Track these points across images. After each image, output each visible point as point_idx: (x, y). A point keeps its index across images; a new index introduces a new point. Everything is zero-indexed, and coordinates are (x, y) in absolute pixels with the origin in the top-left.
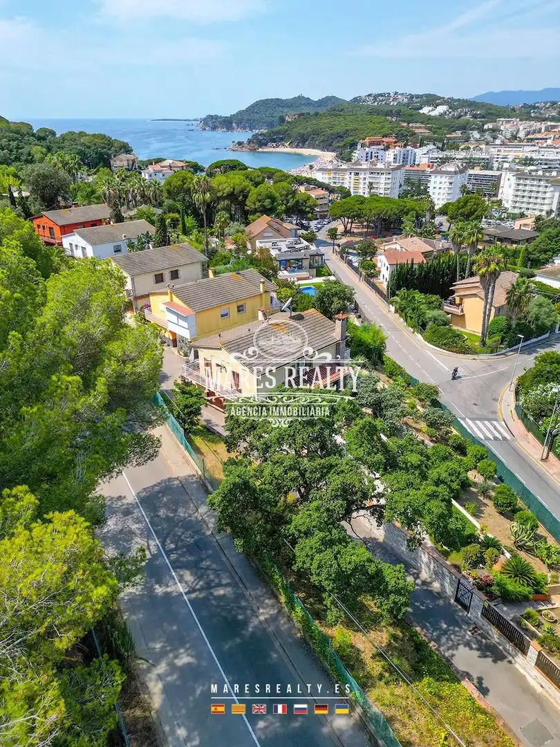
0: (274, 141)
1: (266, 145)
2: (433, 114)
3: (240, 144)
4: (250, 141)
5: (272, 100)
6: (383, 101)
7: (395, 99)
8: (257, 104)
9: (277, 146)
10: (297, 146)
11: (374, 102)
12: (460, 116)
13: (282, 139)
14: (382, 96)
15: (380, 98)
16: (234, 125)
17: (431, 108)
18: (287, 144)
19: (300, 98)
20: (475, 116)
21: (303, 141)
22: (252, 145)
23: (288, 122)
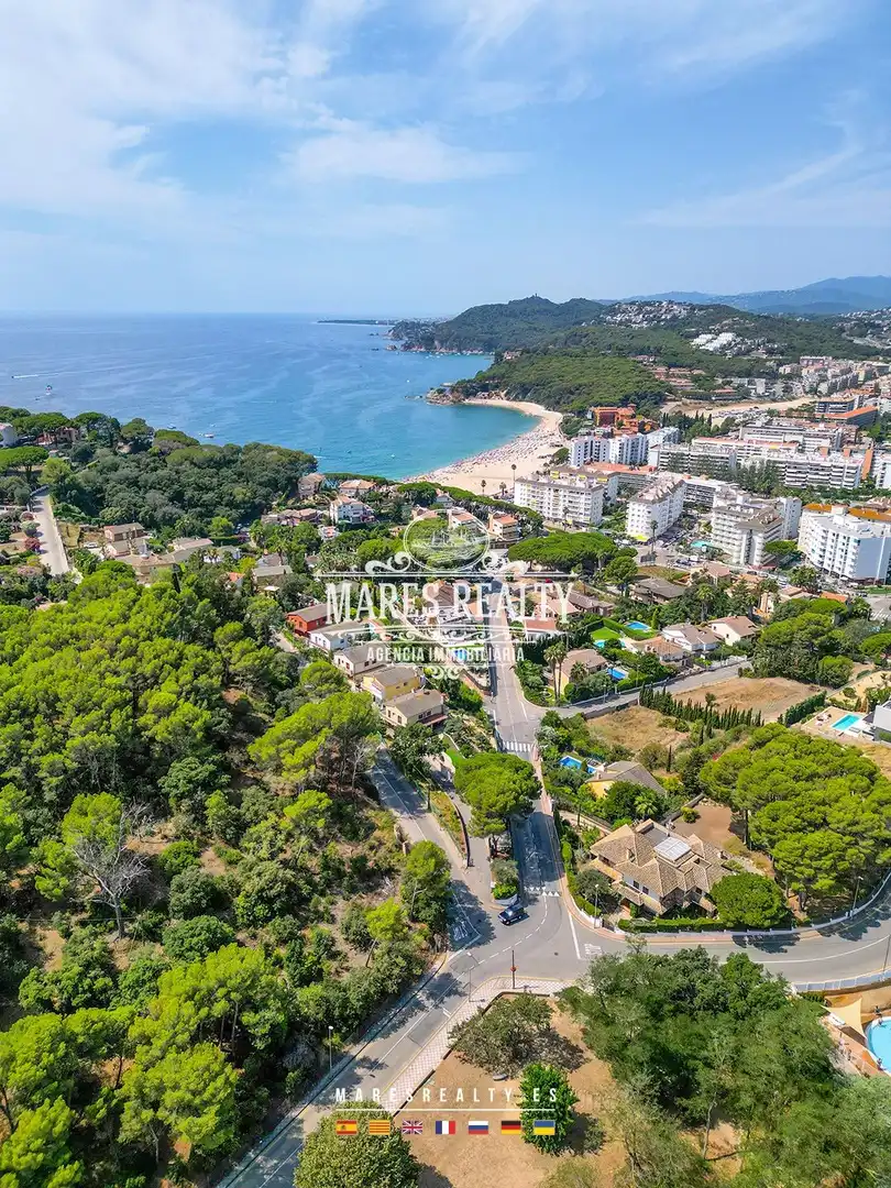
0: (485, 388)
1: (475, 395)
2: (710, 347)
3: (441, 391)
4: (453, 390)
5: (492, 306)
6: (651, 312)
7: (668, 311)
8: (470, 312)
9: (490, 397)
10: (514, 400)
11: (639, 314)
12: (748, 352)
13: (497, 387)
14: (651, 305)
15: (649, 308)
16: (436, 343)
17: (709, 336)
18: (503, 394)
19: (535, 300)
20: (770, 352)
21: (523, 392)
22: (456, 394)
23: (507, 362)
